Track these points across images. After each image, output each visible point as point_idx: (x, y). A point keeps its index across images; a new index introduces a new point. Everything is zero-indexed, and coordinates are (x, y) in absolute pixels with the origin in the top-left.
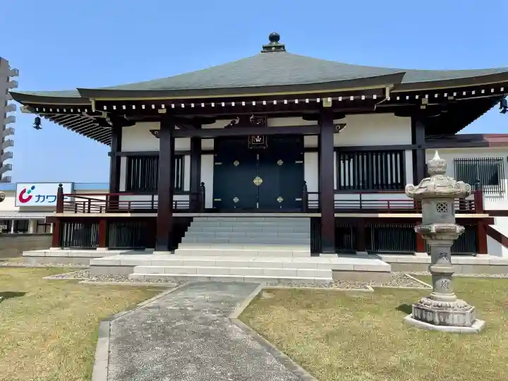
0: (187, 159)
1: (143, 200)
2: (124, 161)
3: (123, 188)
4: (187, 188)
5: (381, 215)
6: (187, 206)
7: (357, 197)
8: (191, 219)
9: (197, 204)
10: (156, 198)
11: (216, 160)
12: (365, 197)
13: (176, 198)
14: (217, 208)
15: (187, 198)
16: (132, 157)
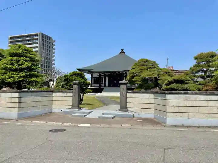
0: (103, 78)
1: (97, 85)
2: (93, 78)
3: (93, 83)
4: (103, 83)
8: (104, 88)
9: (105, 86)
11: (108, 78)
14: (109, 86)
15: (103, 85)
16: (94, 78)
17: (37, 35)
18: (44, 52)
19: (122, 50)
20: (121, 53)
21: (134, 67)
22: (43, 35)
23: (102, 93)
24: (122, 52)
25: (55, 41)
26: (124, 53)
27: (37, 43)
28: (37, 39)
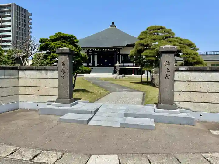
0: (92, 56)
4: (92, 62)
5: (127, 68)
6: (92, 66)
7: (123, 64)
8: (93, 68)
9: (94, 65)
10: (86, 64)
11: (97, 56)
12: (124, 64)
13: (90, 64)
14: (98, 66)
15: (92, 64)
17: (9, 6)
18: (19, 26)
19: (113, 23)
20: (111, 26)
21: (142, 37)
22: (16, 6)
23: (91, 73)
24: (113, 25)
25: (30, 15)
26: (115, 26)
27: (9, 16)
28: (10, 11)
